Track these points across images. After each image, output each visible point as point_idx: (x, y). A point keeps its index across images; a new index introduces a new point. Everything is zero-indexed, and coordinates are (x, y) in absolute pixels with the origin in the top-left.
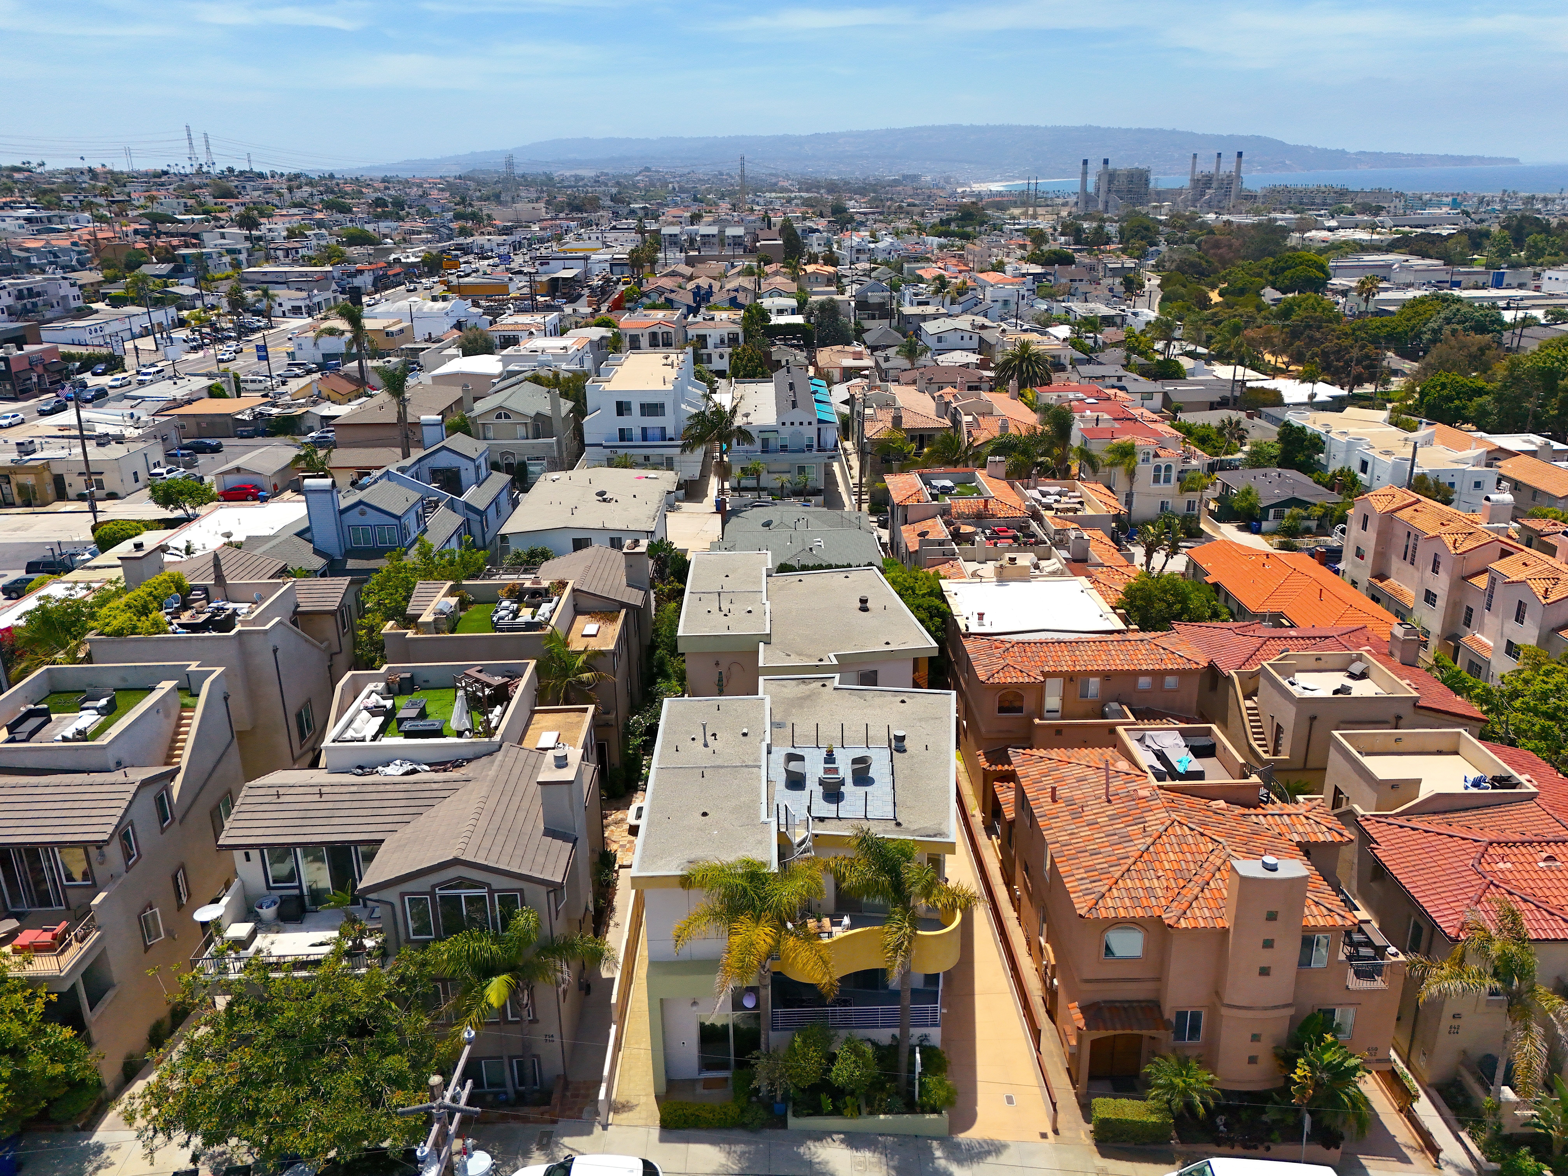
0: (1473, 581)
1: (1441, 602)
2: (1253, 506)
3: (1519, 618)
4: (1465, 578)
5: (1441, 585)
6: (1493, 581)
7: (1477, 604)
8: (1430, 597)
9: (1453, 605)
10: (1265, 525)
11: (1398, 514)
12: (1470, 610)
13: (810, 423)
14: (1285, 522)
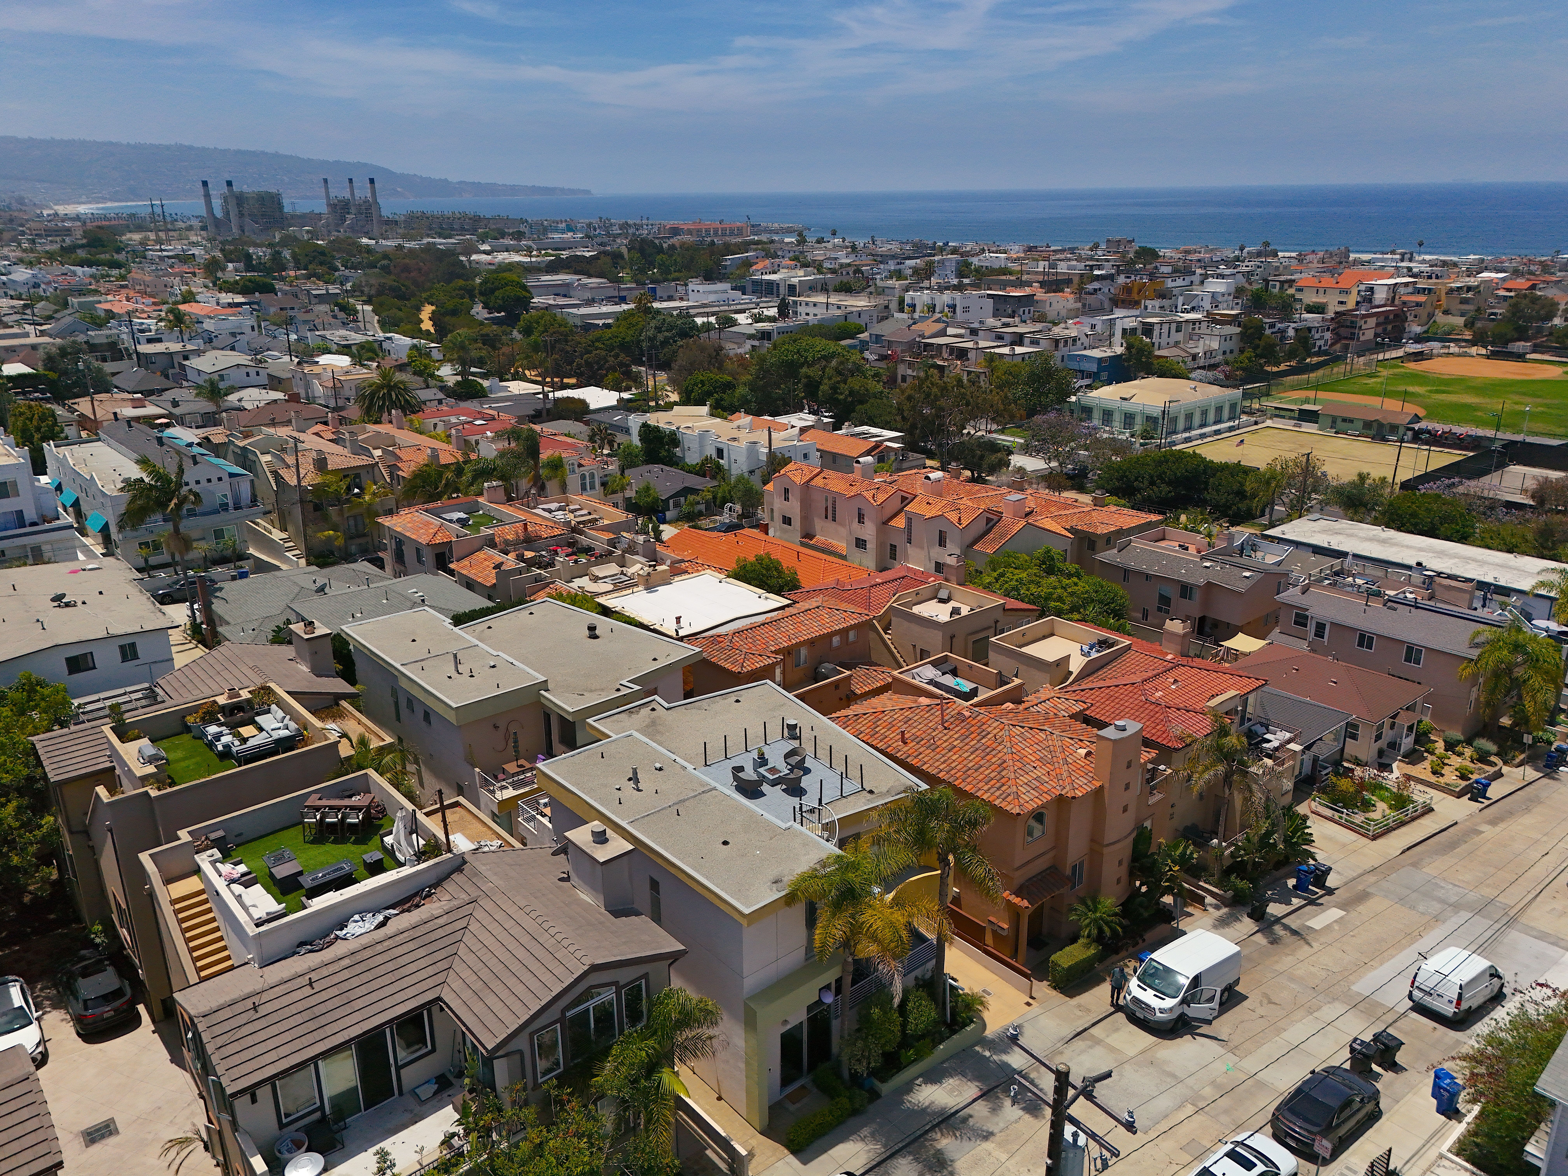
0: (892, 523)
1: (871, 546)
2: (657, 500)
3: (942, 543)
4: (885, 523)
5: (868, 531)
6: (909, 521)
7: (899, 541)
8: (860, 543)
9: (880, 545)
10: (669, 515)
11: (813, 483)
12: (893, 548)
13: (220, 479)
14: (685, 509)
